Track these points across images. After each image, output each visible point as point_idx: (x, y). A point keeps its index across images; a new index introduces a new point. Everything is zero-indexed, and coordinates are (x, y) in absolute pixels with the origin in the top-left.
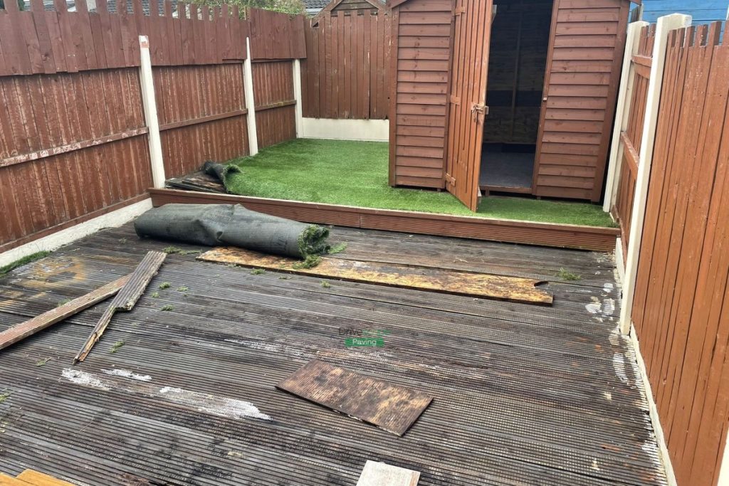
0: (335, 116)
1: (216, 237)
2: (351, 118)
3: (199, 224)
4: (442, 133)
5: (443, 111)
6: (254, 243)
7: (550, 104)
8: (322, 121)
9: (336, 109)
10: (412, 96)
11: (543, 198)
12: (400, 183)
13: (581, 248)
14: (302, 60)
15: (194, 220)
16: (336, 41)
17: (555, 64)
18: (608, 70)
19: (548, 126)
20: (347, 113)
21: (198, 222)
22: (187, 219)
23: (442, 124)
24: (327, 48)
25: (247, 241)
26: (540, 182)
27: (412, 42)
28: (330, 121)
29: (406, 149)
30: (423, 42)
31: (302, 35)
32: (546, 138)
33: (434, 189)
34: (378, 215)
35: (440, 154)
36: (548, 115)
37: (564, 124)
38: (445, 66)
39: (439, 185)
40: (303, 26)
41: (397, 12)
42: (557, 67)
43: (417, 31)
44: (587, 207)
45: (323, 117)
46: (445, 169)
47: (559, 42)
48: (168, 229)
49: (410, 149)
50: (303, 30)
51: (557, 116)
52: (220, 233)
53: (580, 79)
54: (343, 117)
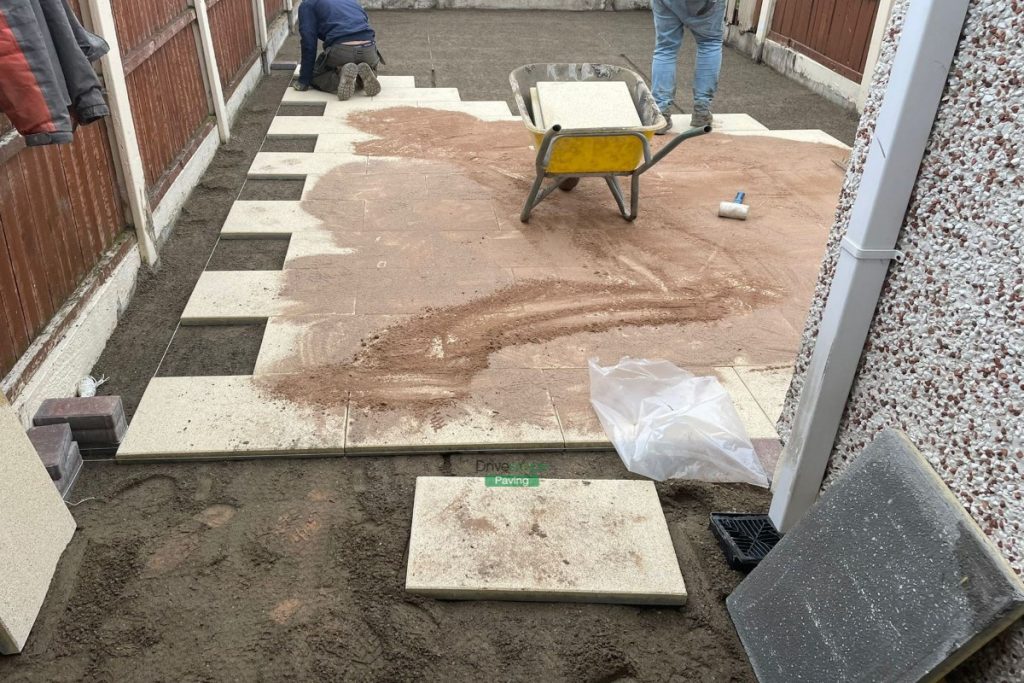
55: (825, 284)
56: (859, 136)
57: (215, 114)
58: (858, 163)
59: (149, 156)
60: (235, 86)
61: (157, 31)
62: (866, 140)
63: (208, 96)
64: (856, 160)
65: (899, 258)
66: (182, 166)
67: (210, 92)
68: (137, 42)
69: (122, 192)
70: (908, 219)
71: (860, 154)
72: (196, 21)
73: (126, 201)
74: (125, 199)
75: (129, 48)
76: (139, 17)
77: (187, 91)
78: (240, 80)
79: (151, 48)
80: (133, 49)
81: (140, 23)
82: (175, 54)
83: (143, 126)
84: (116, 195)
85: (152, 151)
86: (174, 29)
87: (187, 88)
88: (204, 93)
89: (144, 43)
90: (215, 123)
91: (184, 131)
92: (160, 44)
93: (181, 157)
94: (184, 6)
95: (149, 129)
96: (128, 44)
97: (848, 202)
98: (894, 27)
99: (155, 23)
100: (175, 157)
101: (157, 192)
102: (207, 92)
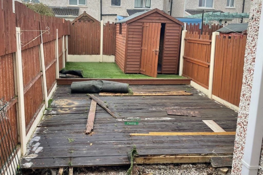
0: (79, 54)
1: (100, 89)
2: (86, 54)
3: (94, 86)
4: (139, 57)
5: (140, 51)
6: (113, 90)
7: (165, 49)
8: (75, 56)
9: (80, 52)
10: (131, 47)
11: (164, 74)
12: (127, 72)
13: (183, 84)
14: (68, 35)
15: (91, 85)
16: (80, 30)
17: (167, 39)
18: (178, 41)
19: (165, 55)
20: (84, 53)
21: (93, 86)
22: (89, 85)
23: (139, 55)
24: (77, 32)
25: (111, 89)
26: (163, 69)
27: (132, 33)
28: (78, 56)
29: (129, 62)
30: (135, 33)
31: (69, 28)
32: (165, 58)
33: (136, 73)
34: (134, 80)
35: (138, 63)
36: (165, 52)
37: (169, 54)
38: (140, 40)
39: (138, 72)
40: (69, 25)
41: (128, 25)
42: (167, 40)
43: (133, 30)
44: (175, 75)
45: (76, 54)
46: (140, 67)
47: (167, 34)
48: (83, 89)
49: (131, 62)
50: (69, 26)
51: (167, 52)
52: (101, 88)
53: (172, 43)
54: (83, 54)
55: (235, 172)
56: (238, 125)
57: (45, 101)
58: (239, 133)
59: (27, 118)
60: (50, 91)
61: (33, 79)
62: (241, 126)
63: (43, 95)
64: (239, 132)
65: (261, 169)
66: (35, 119)
67: (44, 94)
68: (27, 84)
69: (18, 132)
70: (261, 155)
71: (239, 130)
72: (42, 75)
73: (19, 135)
74: (19, 134)
75: (25, 86)
76: (29, 77)
77: (38, 95)
78: (51, 89)
79: (31, 85)
80: (26, 86)
81: (29, 78)
82: (36, 85)
83: (26, 109)
84: (16, 133)
85: (27, 116)
86: (37, 78)
87: (38, 94)
88: (42, 95)
89: (29, 84)
90: (44, 103)
91: (36, 107)
92: (33, 84)
93: (35, 116)
94: (40, 71)
95: (28, 109)
96: (25, 85)
97: (238, 146)
98: (244, 93)
99: (32, 77)
100: (33, 116)
101: (28, 129)
102: (43, 94)
